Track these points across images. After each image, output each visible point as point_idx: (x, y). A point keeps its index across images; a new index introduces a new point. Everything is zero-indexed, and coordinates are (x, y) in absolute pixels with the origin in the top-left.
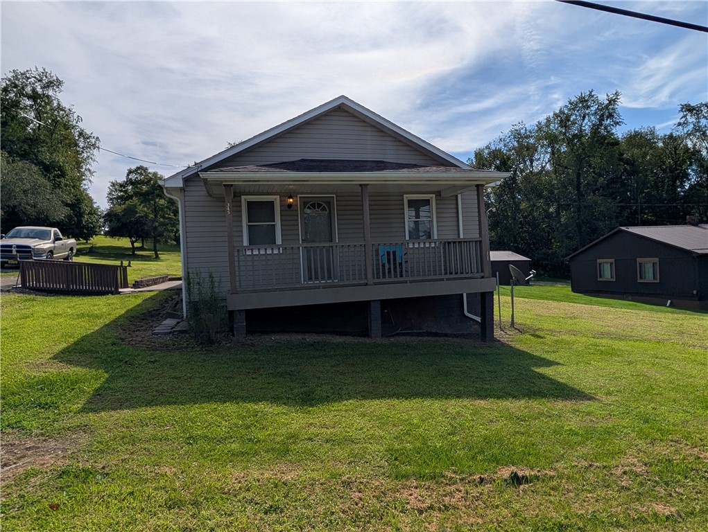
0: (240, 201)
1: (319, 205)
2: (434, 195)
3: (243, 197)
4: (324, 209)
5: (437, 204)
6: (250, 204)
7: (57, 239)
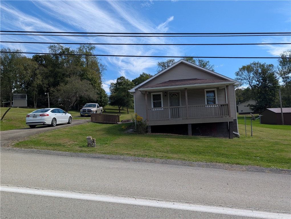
0: (151, 95)
1: (175, 94)
2: (216, 89)
3: (151, 93)
4: (177, 96)
5: (217, 92)
6: (154, 95)
7: (98, 107)
